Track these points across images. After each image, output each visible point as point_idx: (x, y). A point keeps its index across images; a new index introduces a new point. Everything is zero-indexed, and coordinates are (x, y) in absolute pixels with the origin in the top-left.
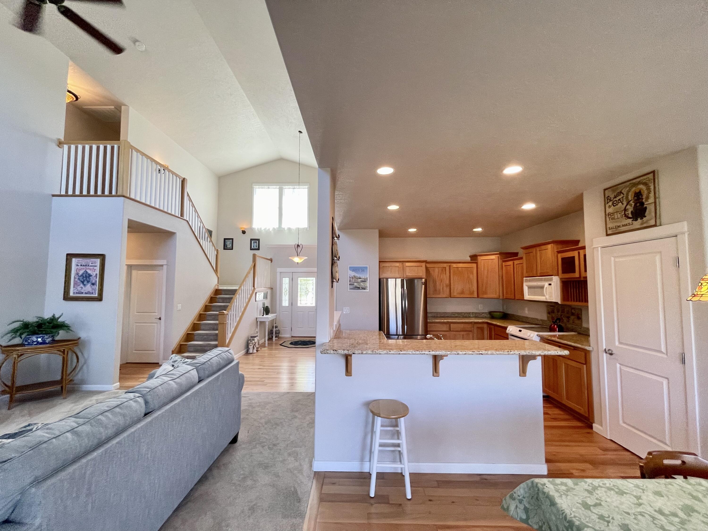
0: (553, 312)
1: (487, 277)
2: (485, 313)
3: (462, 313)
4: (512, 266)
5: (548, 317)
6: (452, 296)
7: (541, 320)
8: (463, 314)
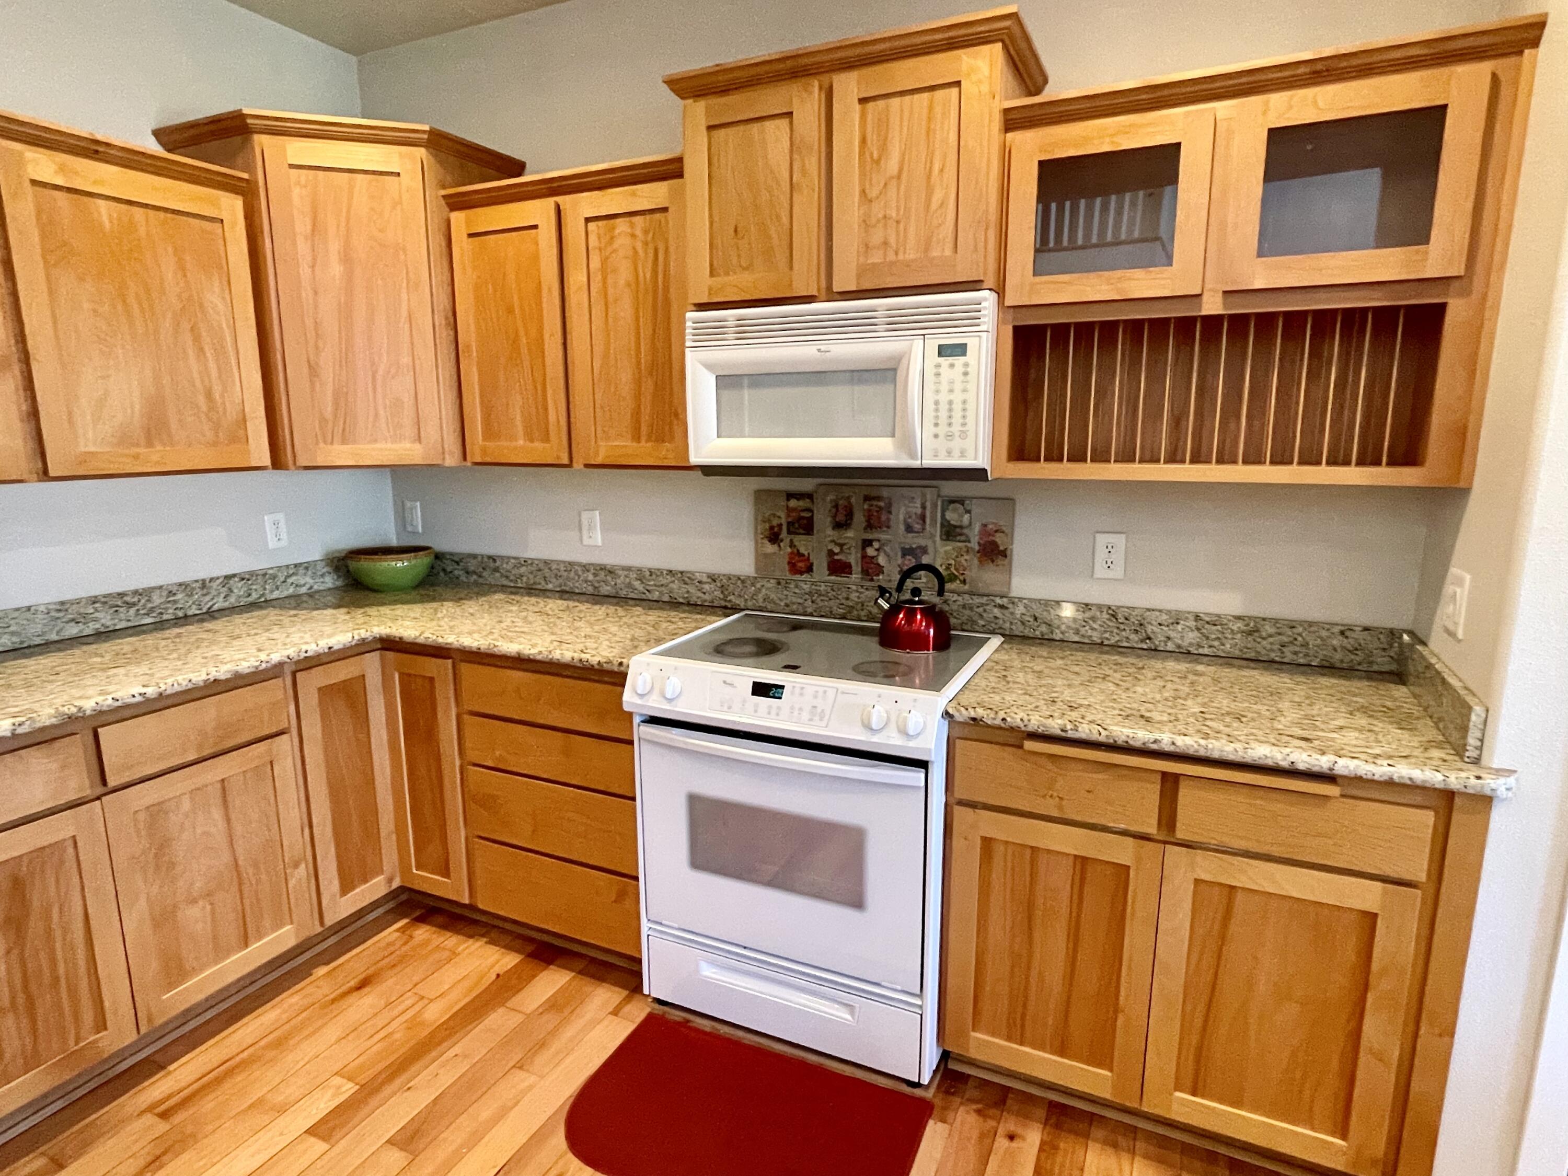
0: (804, 525)
1: (346, 312)
2: (306, 566)
3: (146, 593)
4: (546, 235)
5: (761, 559)
6: (52, 473)
7: (713, 578)
8: (157, 599)
